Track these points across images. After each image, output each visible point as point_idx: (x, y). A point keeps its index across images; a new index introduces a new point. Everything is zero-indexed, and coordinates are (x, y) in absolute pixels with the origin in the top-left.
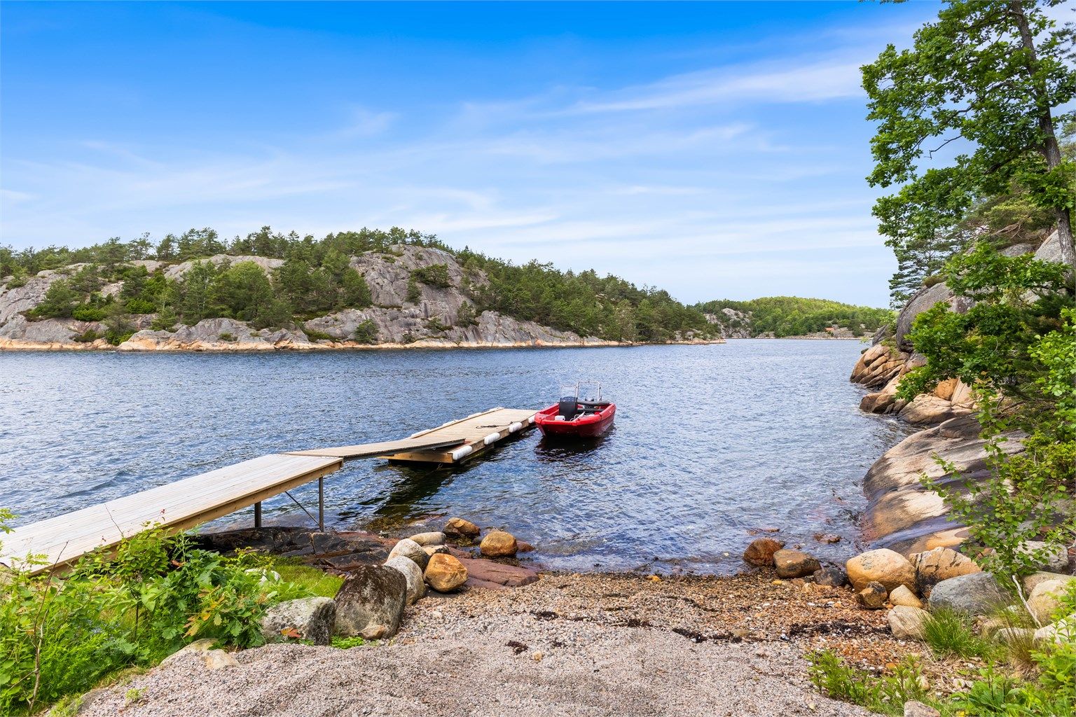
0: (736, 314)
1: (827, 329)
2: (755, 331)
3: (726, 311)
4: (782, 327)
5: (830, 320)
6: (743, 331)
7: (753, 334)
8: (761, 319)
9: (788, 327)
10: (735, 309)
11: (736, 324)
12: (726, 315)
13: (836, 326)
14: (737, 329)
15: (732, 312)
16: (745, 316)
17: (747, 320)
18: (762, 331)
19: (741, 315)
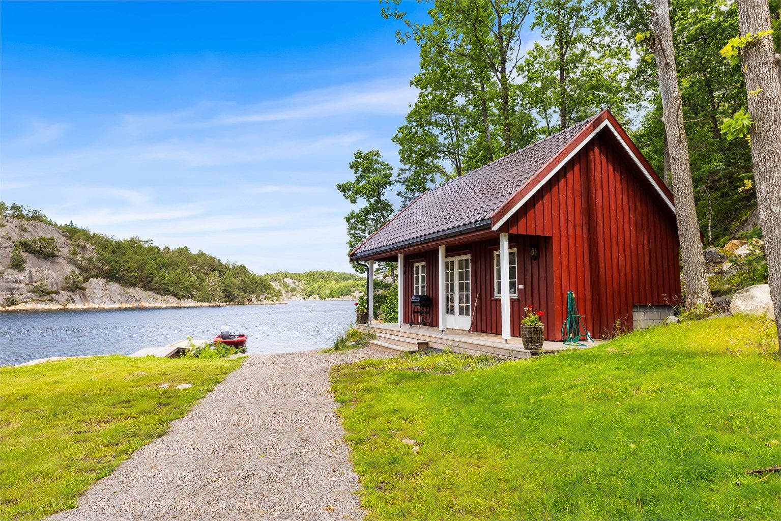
0: (294, 283)
1: (352, 294)
2: (306, 294)
3: (286, 280)
4: (324, 292)
5: (354, 287)
6: (298, 295)
7: (305, 297)
8: (310, 286)
9: (328, 292)
10: (293, 279)
11: (293, 290)
12: (286, 283)
13: (357, 291)
14: (294, 293)
15: (291, 281)
16: (299, 284)
17: (302, 287)
18: (311, 295)
19: (297, 283)
